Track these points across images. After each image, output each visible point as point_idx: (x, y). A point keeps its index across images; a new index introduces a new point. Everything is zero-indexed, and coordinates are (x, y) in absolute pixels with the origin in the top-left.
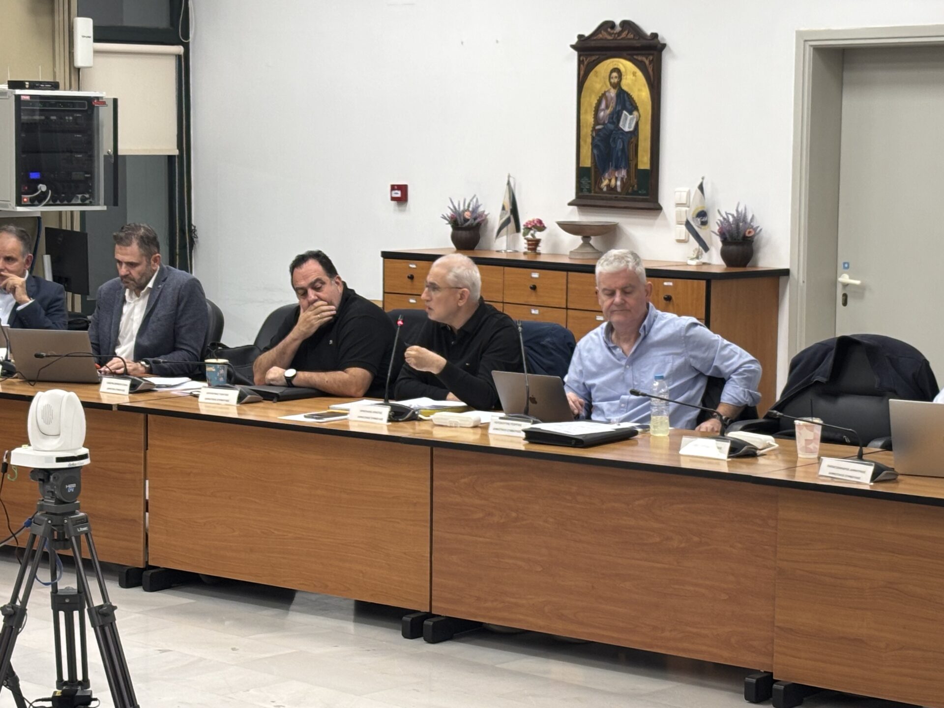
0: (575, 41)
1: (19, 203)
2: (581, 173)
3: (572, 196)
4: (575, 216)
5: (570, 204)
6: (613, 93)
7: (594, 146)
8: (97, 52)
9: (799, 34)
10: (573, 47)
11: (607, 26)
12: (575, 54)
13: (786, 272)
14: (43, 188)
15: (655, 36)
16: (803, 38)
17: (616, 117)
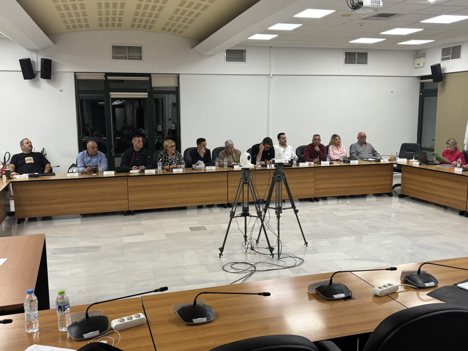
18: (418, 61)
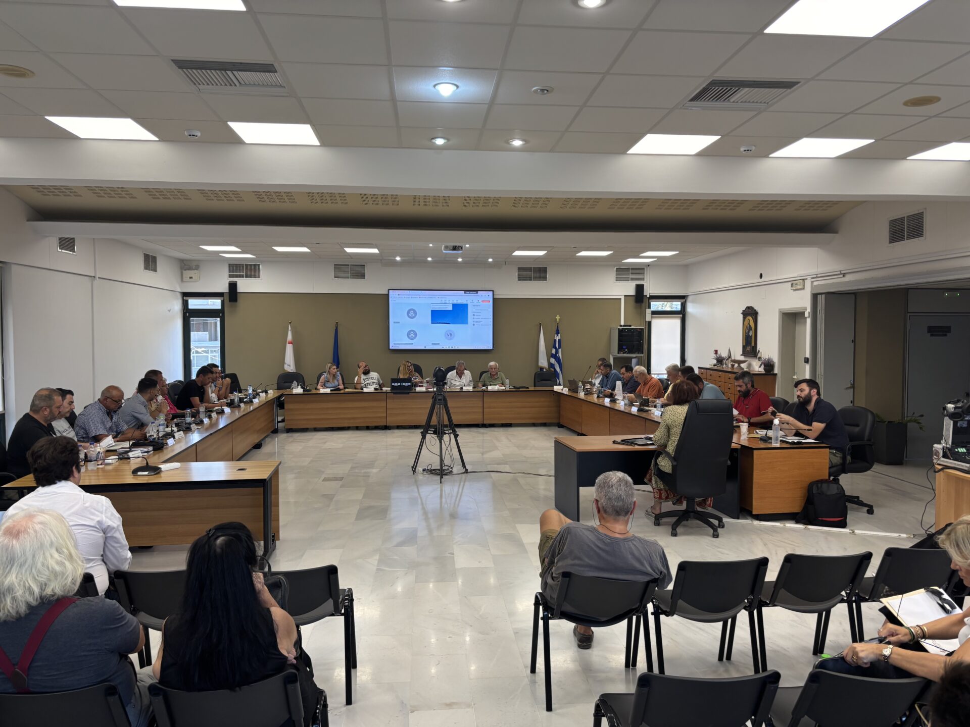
0: (742, 312)
1: (618, 354)
2: (743, 347)
3: (741, 353)
4: (742, 358)
5: (741, 355)
6: (748, 326)
7: (745, 340)
8: (652, 317)
9: (779, 309)
10: (742, 313)
11: (748, 308)
12: (742, 315)
13: (776, 374)
14: (626, 350)
15: (755, 310)
16: (780, 311)
17: (749, 332)
18: (188, 273)
